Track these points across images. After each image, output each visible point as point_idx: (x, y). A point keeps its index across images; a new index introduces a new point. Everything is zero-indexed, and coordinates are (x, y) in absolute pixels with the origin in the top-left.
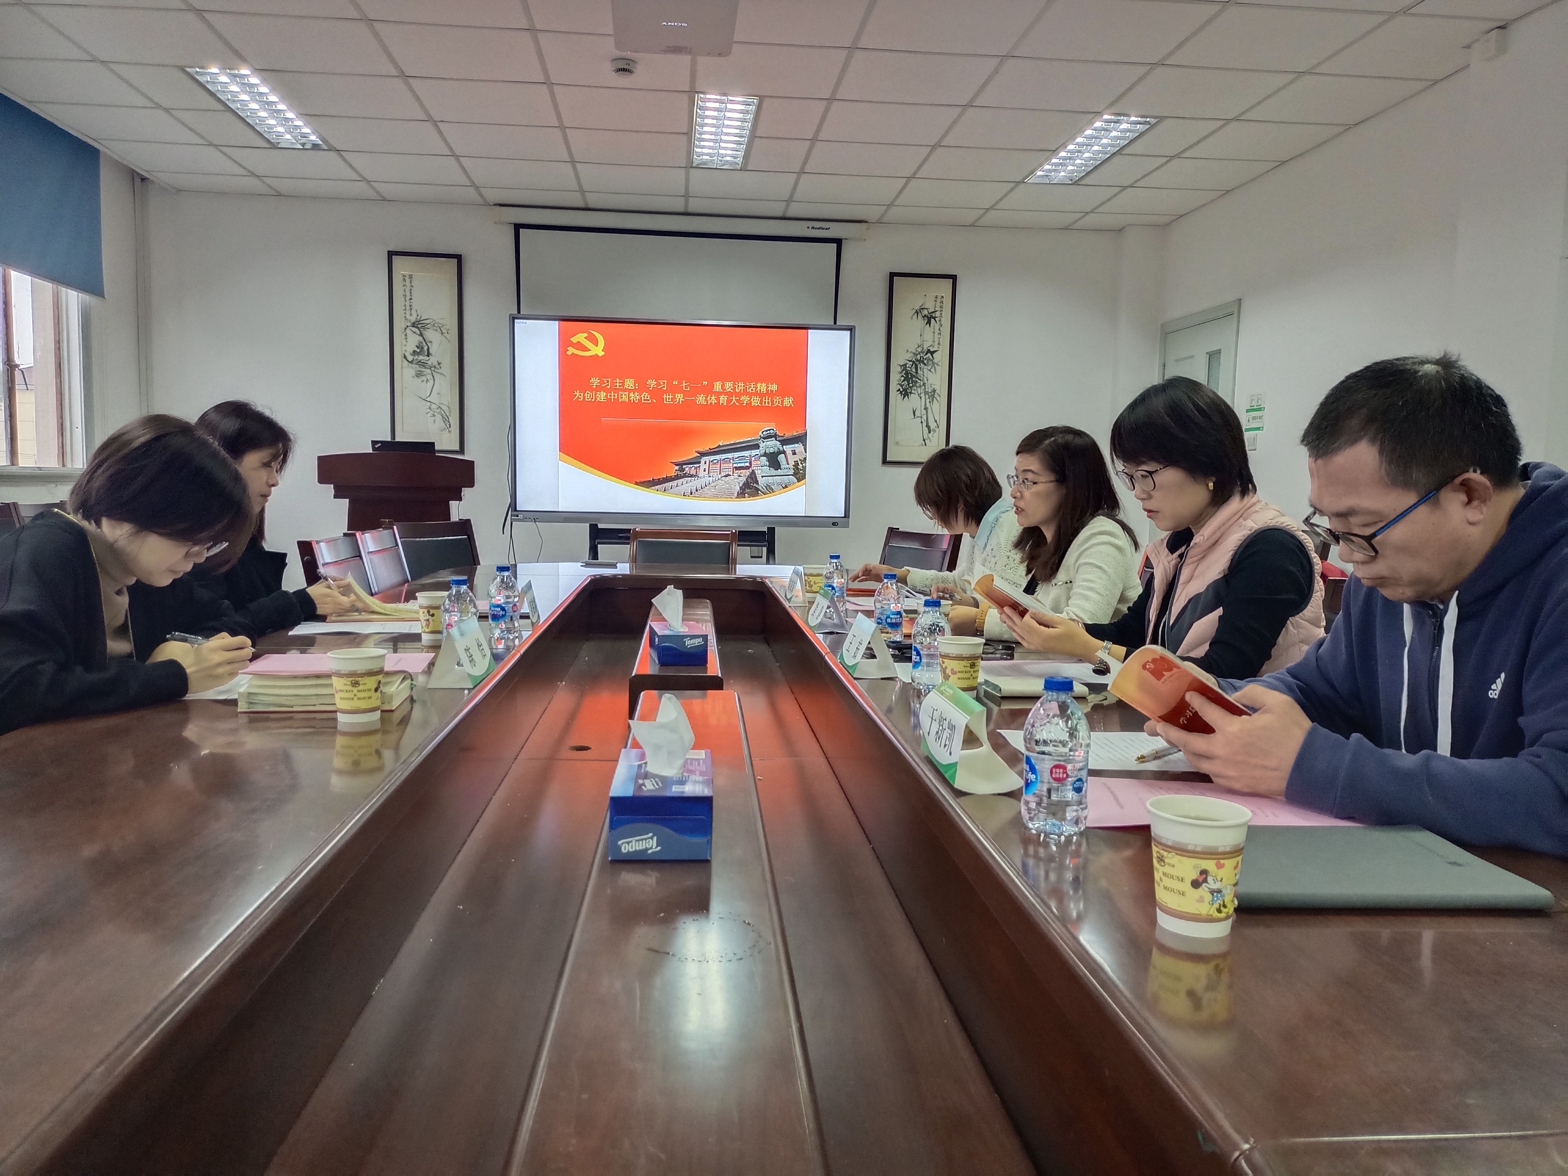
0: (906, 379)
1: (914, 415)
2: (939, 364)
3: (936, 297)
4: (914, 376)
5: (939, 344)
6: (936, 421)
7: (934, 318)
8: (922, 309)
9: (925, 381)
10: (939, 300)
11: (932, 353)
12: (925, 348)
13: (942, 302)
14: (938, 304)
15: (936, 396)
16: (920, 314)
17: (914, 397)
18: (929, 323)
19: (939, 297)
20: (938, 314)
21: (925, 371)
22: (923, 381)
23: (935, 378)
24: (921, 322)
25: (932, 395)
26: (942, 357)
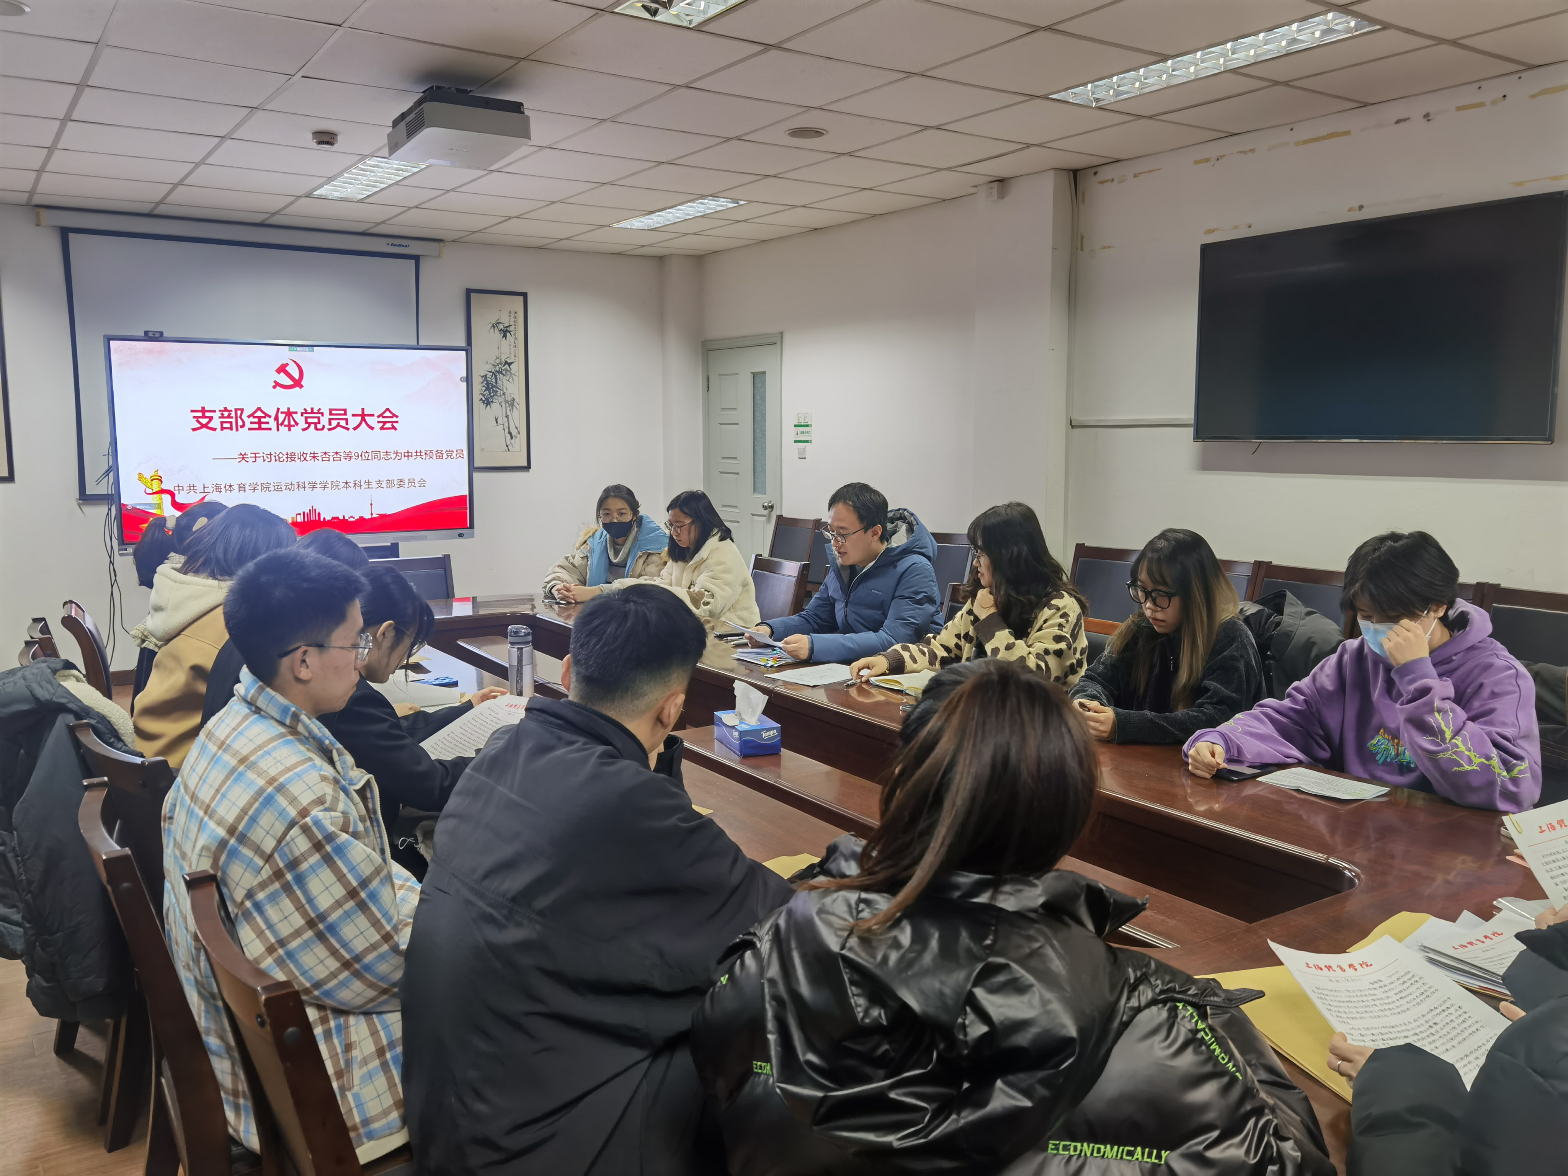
0: (488, 389)
1: (497, 422)
2: (517, 374)
3: (510, 313)
4: (495, 387)
5: (515, 356)
6: (517, 428)
7: (509, 332)
8: (498, 323)
9: (505, 391)
10: (512, 315)
11: (510, 364)
12: (503, 360)
13: (515, 317)
14: (512, 319)
15: (515, 404)
16: (496, 328)
17: (495, 405)
18: (505, 336)
19: (513, 312)
20: (512, 328)
21: (504, 381)
22: (503, 390)
23: (513, 387)
24: (498, 335)
25: (512, 403)
26: (518, 368)
